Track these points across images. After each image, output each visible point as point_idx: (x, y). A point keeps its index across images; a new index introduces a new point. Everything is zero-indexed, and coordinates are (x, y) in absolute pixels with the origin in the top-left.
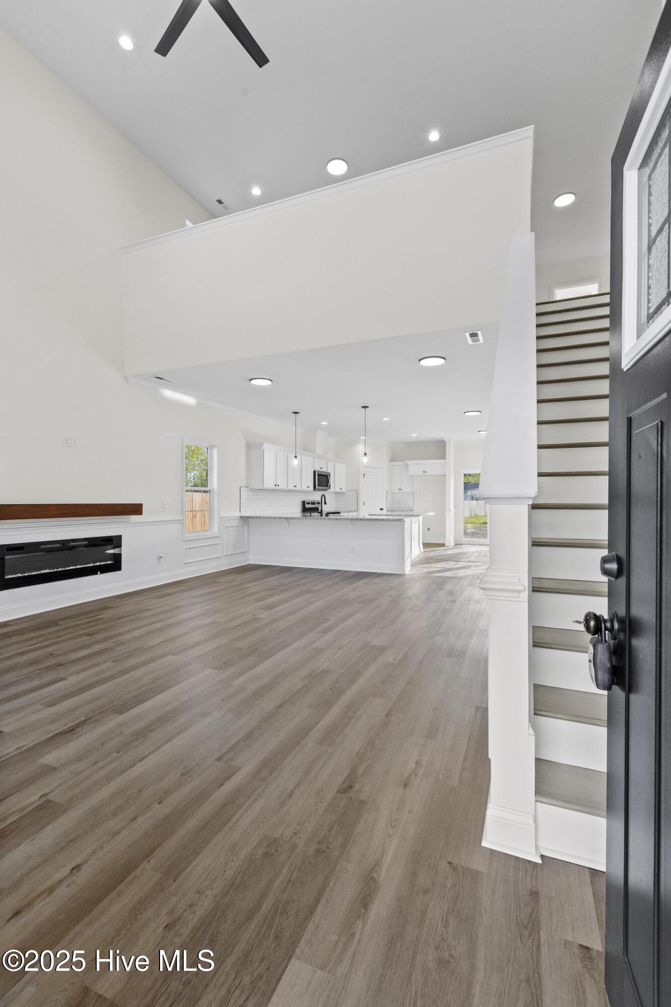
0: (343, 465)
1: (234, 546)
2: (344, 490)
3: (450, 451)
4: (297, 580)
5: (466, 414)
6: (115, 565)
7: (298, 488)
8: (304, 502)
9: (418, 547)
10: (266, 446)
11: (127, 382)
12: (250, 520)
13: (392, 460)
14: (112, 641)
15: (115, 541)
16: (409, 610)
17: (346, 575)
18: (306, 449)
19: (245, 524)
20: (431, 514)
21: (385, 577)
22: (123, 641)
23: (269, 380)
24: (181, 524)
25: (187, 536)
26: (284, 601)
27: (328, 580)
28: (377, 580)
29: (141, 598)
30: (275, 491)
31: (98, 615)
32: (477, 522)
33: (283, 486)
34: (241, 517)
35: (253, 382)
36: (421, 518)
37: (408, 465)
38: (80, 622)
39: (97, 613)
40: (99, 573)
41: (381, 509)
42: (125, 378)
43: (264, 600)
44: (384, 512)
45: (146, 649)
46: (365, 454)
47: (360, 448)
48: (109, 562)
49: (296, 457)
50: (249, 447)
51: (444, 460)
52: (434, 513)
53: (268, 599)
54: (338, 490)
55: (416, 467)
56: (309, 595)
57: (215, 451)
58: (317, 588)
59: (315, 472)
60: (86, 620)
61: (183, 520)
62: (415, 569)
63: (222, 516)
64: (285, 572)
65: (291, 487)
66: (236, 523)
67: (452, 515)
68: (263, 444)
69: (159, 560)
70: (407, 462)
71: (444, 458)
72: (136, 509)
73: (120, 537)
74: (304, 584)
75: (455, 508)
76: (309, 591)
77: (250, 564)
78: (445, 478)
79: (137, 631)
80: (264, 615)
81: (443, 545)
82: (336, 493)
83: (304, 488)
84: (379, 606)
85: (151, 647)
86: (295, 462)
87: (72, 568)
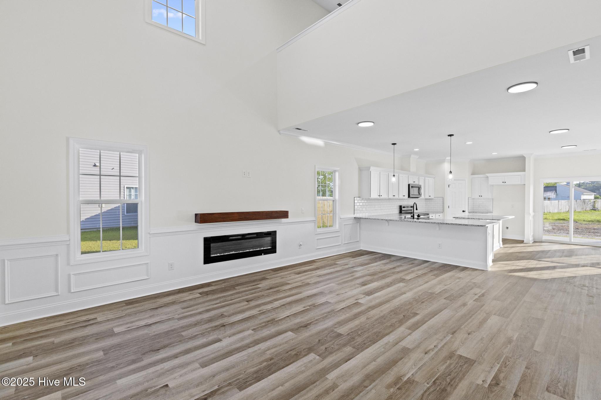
0: (432, 179)
1: (350, 237)
2: (432, 197)
3: (530, 165)
4: (394, 268)
5: (551, 133)
6: (273, 250)
7: (396, 197)
8: (401, 207)
9: (499, 244)
10: (372, 169)
11: (280, 133)
12: (361, 220)
13: (473, 174)
14: (258, 309)
15: (272, 234)
16: (495, 314)
17: (433, 266)
18: (402, 169)
19: (358, 222)
20: (511, 217)
21: (468, 272)
22: (264, 311)
23: (372, 122)
24: (314, 223)
25: (318, 231)
26: (382, 288)
27: (418, 270)
28: (462, 274)
29: (286, 273)
30: (379, 200)
31: (258, 284)
32: (551, 218)
33: (384, 196)
34: (354, 218)
35: (360, 125)
36: (501, 222)
37: (488, 177)
38: (247, 288)
39: (259, 283)
40: (263, 254)
41: (463, 211)
42: (278, 131)
43: (366, 284)
44: (466, 213)
45: (277, 321)
46: (451, 172)
47: (446, 167)
48: (269, 248)
49: (394, 176)
50: (360, 170)
51: (523, 173)
52: (514, 217)
53: (370, 283)
54: (427, 197)
55: (495, 178)
56: (401, 284)
57: (337, 174)
58: (408, 277)
59: (409, 185)
60: (250, 288)
61: (315, 220)
62: (497, 266)
63: (341, 218)
64: (384, 259)
65: (391, 196)
66: (351, 222)
67: (531, 218)
68: (370, 167)
69: (300, 247)
70: (488, 175)
71: (524, 170)
72: (284, 215)
73: (275, 232)
74: (398, 272)
75: (534, 211)
76: (402, 280)
77: (361, 250)
78: (525, 186)
79: (276, 303)
80: (363, 300)
81: (522, 242)
82: (426, 199)
83: (401, 197)
84: (464, 305)
85: (279, 320)
86: (394, 179)
87: (247, 251)
